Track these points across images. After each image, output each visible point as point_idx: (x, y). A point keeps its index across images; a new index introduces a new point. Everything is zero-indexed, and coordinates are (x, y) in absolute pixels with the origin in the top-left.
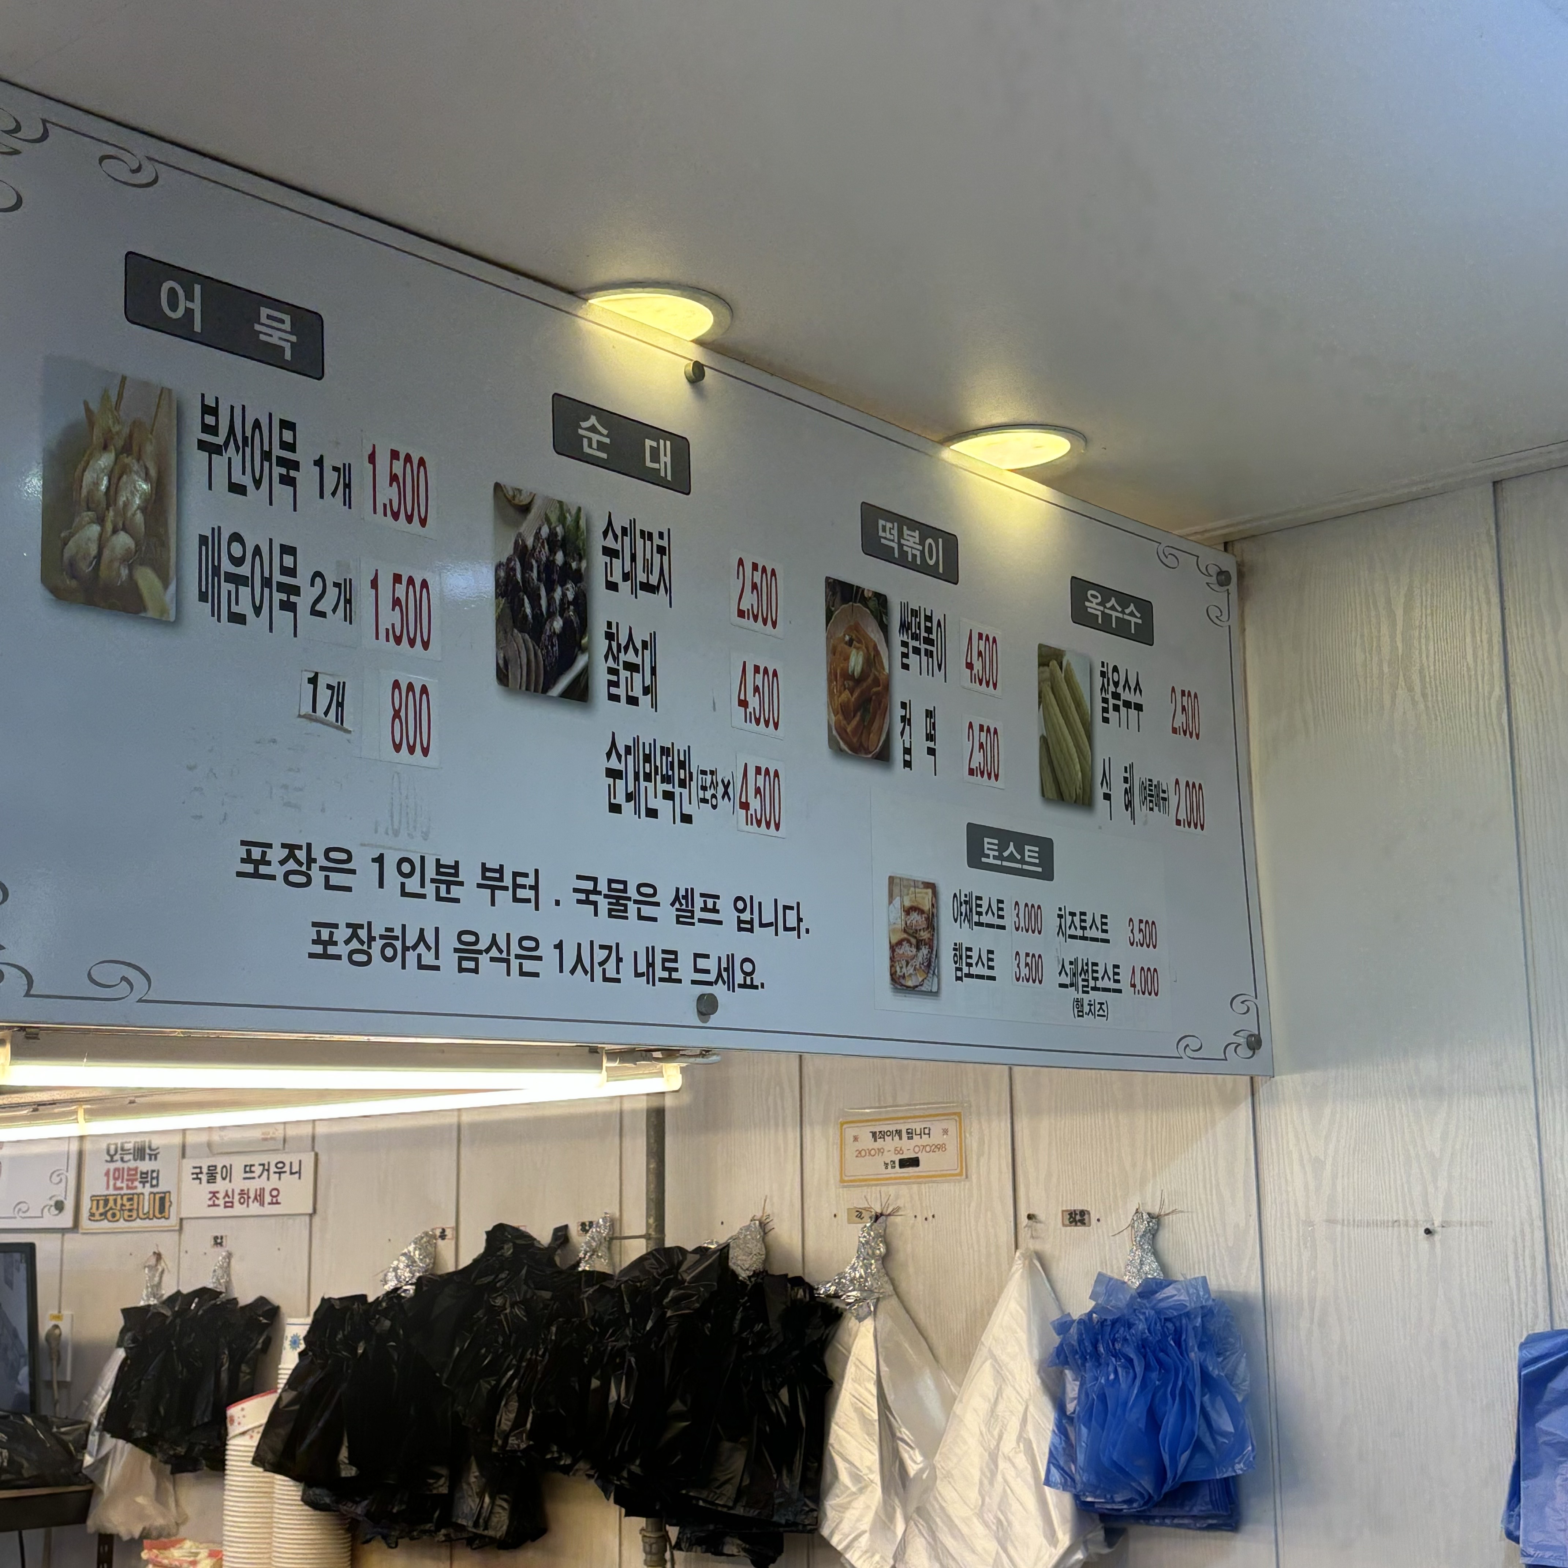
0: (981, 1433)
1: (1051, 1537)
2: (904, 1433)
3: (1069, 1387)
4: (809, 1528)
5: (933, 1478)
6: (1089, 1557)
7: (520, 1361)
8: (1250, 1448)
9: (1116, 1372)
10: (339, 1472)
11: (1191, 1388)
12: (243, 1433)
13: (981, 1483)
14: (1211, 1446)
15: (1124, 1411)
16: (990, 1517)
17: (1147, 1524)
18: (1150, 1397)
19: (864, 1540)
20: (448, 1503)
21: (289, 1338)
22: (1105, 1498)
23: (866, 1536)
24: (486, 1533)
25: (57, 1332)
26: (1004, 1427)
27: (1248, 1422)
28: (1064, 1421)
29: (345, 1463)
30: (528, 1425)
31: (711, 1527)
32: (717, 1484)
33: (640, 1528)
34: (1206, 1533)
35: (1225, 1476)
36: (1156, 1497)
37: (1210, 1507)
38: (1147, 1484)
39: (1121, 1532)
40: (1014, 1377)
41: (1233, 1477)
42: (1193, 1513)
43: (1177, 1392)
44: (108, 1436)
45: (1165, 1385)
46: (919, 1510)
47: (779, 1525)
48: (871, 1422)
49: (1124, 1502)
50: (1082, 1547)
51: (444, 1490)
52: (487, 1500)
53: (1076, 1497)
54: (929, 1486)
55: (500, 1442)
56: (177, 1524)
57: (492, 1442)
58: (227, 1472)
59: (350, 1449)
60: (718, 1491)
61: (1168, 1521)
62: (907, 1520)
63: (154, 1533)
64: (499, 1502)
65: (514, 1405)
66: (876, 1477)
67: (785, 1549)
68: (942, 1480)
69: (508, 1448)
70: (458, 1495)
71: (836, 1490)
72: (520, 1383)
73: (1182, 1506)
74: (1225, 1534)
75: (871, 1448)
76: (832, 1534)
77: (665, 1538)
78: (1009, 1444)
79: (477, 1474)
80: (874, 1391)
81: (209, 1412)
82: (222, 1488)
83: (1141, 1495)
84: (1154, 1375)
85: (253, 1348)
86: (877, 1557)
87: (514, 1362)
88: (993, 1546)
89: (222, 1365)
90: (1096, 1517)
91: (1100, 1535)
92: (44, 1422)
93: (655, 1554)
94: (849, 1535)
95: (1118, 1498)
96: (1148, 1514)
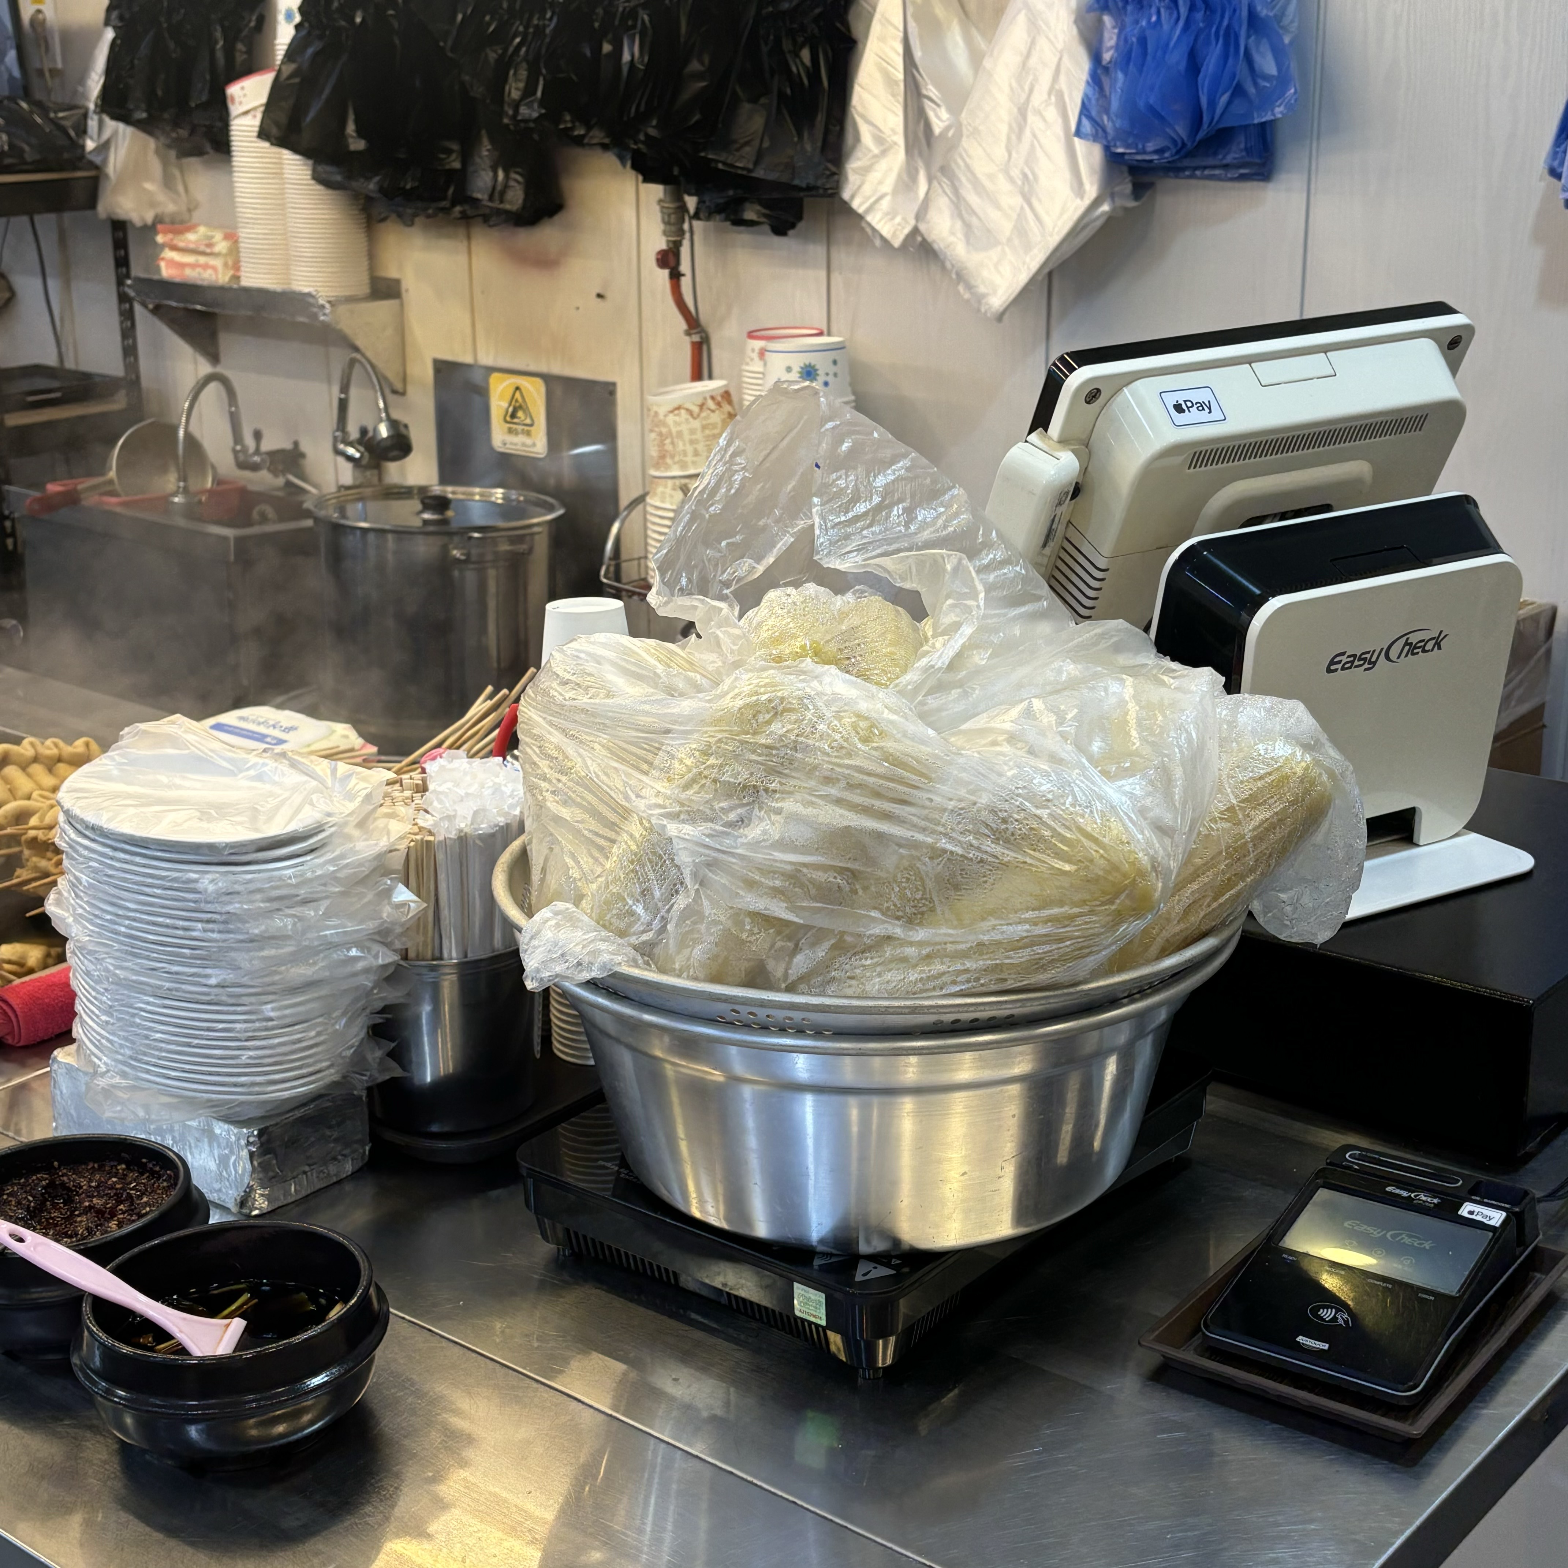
0: (1012, 89)
1: (1079, 188)
2: (931, 90)
3: (1106, 35)
4: (830, 191)
5: (959, 134)
6: (1114, 210)
7: (527, 27)
8: (1292, 91)
9: (1159, 13)
10: (347, 146)
11: (1237, 29)
12: (246, 113)
13: (1009, 139)
14: (1252, 90)
15: (1165, 53)
16: (1015, 173)
17: (1177, 177)
18: (1192, 38)
19: (885, 204)
20: (460, 178)
21: (283, 12)
22: (1136, 147)
23: (888, 198)
24: (501, 206)
25: (40, 16)
26: (1036, 79)
27: (1293, 66)
28: (1099, 71)
29: (352, 137)
30: (539, 94)
31: (731, 193)
32: (737, 146)
33: (657, 198)
34: (1237, 185)
35: (1264, 120)
36: (1189, 145)
37: (1244, 154)
38: (1181, 130)
39: (1149, 186)
40: (1049, 27)
41: (1272, 121)
42: (1225, 162)
43: (1222, 32)
44: (107, 119)
45: (1209, 26)
46: (945, 170)
47: (801, 189)
48: (896, 83)
49: (1156, 152)
50: (1109, 199)
51: (457, 165)
52: (501, 175)
53: (1107, 149)
54: (953, 145)
55: (511, 112)
56: (190, 211)
57: (501, 114)
58: (234, 154)
59: (357, 122)
60: (737, 154)
61: (1198, 173)
62: (930, 179)
63: (167, 219)
64: (514, 176)
65: (523, 74)
66: (900, 139)
67: (805, 216)
68: (968, 137)
69: (519, 118)
70: (471, 169)
71: (858, 153)
72: (527, 51)
73: (1215, 154)
74: (1255, 184)
75: (894, 109)
76: (853, 197)
77: (683, 208)
78: (1039, 98)
79: (489, 147)
80: (900, 49)
81: (206, 91)
82: (230, 171)
83: (1174, 142)
84: (1199, 15)
85: (247, 25)
86: (898, 219)
87: (521, 29)
88: (1018, 201)
89: (216, 42)
90: (1125, 169)
91: (1128, 188)
92: (41, 106)
93: (674, 224)
94: (869, 198)
95: (1151, 146)
96: (1179, 165)
